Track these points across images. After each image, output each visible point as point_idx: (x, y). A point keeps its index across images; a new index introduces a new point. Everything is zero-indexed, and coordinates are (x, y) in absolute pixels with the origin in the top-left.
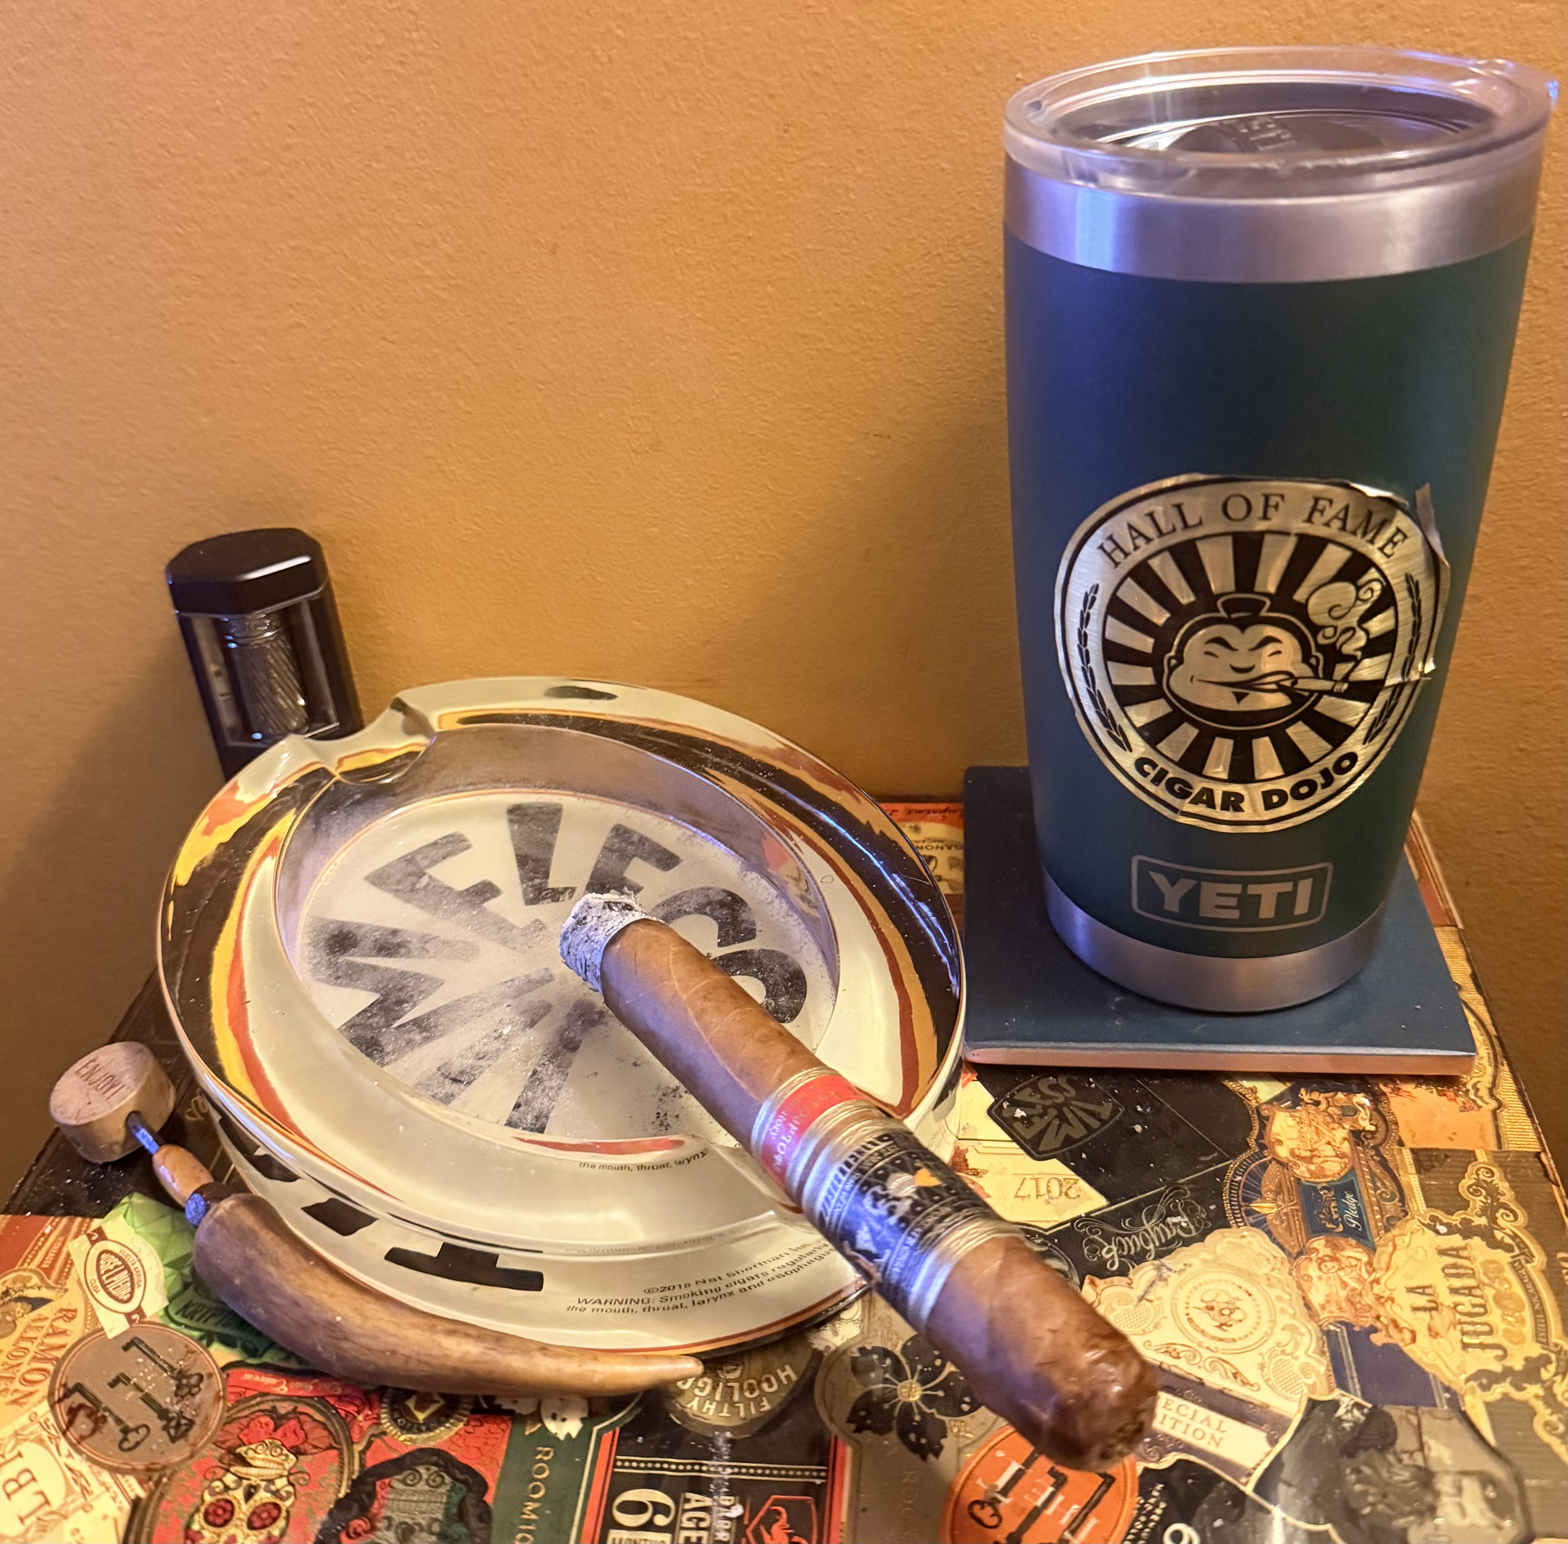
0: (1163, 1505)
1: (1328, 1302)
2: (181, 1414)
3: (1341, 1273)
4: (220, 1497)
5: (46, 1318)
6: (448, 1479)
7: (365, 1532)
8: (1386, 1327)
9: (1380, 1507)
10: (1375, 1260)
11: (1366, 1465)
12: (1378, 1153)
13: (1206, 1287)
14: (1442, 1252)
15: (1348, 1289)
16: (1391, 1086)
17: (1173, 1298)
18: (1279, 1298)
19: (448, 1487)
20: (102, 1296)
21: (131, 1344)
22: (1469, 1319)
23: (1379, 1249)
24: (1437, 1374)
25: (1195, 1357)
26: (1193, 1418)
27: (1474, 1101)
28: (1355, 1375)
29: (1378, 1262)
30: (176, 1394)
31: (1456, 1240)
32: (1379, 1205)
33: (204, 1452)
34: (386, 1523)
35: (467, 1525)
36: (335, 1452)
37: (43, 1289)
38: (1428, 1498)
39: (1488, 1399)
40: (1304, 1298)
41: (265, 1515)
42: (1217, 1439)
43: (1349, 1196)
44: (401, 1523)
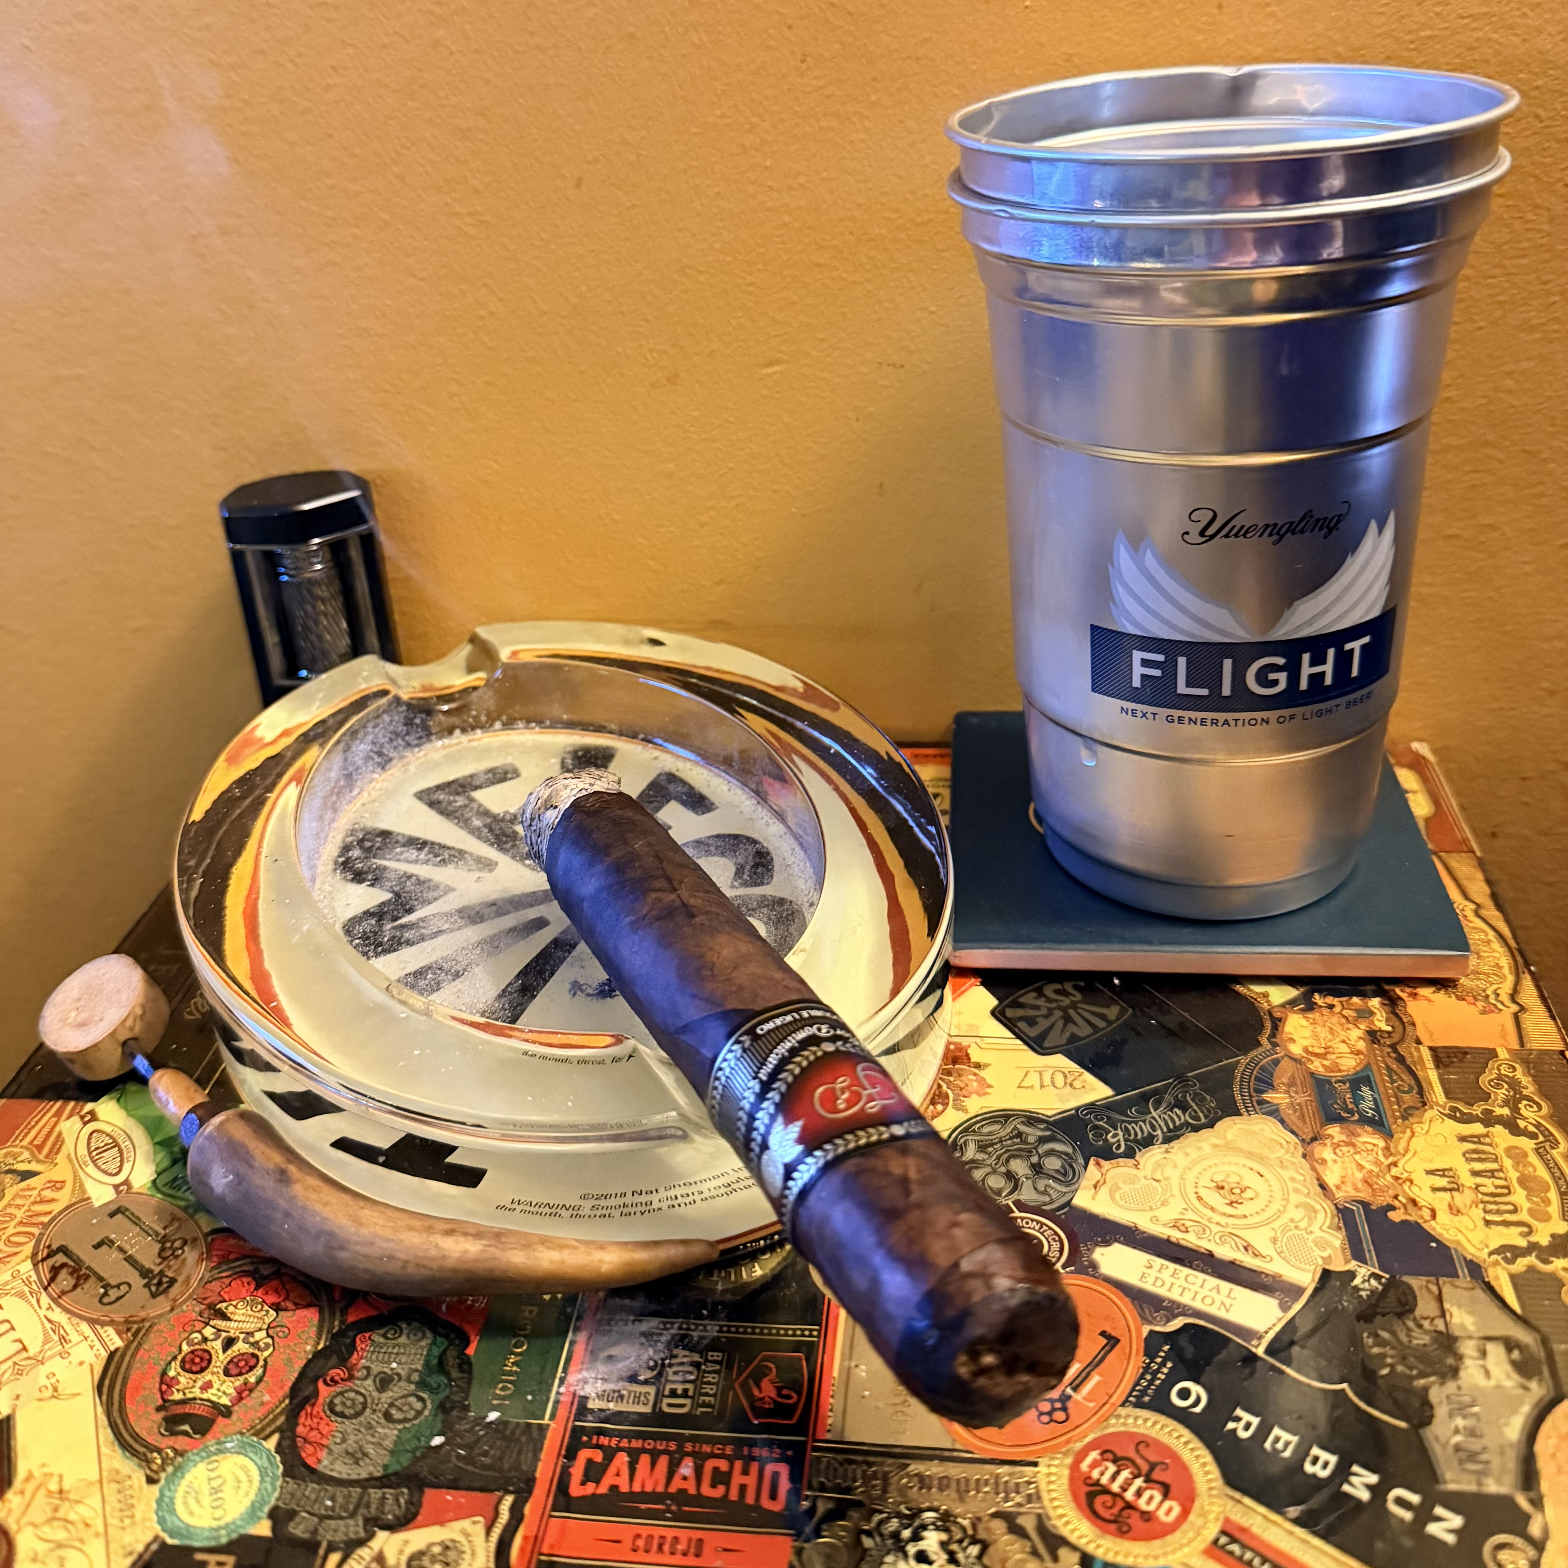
0: (1169, 1365)
1: (1343, 1183)
2: (161, 1273)
3: (1357, 1157)
4: (197, 1347)
5: (35, 1188)
6: (429, 1334)
7: (342, 1380)
8: (1404, 1205)
9: (1400, 1368)
10: (1392, 1146)
11: (1384, 1329)
12: (1395, 1051)
13: (1215, 1169)
14: (1463, 1139)
15: (1365, 1171)
16: (1408, 990)
17: (1182, 1178)
18: (1293, 1179)
19: (429, 1341)
20: (91, 1169)
21: (119, 1211)
22: (1491, 1199)
23: (1396, 1136)
24: (1459, 1249)
25: (1204, 1230)
26: (1202, 1286)
27: (1494, 1005)
28: (1372, 1248)
29: (1396, 1147)
30: (159, 1255)
31: (1477, 1128)
32: (1396, 1097)
33: (184, 1307)
34: (365, 1372)
35: (447, 1374)
36: (316, 1309)
37: (34, 1163)
38: (1450, 1361)
39: (1513, 1271)
40: (1318, 1179)
41: (242, 1364)
42: (1228, 1306)
43: (1364, 1088)
44: (379, 1373)
